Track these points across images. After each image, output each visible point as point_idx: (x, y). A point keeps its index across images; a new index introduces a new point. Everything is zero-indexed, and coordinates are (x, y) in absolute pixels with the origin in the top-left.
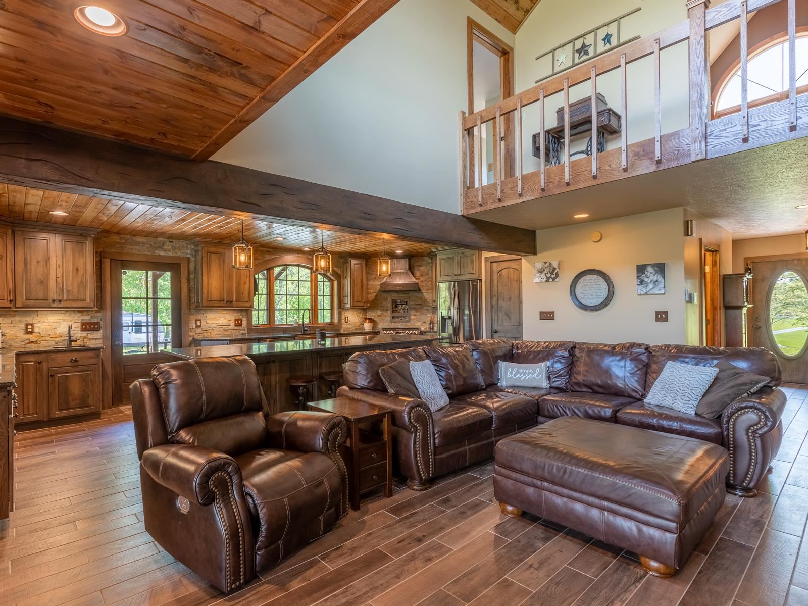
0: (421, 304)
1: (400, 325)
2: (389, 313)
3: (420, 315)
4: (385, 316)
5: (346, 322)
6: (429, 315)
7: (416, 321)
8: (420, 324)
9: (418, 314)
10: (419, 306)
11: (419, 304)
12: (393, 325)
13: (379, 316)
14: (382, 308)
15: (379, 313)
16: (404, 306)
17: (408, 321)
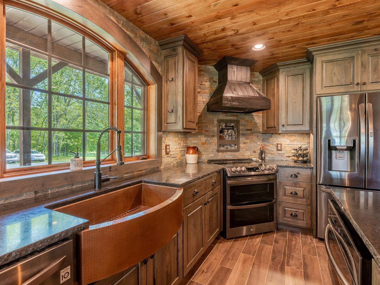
0: (251, 130)
1: (228, 156)
2: (215, 140)
3: (251, 142)
4: (211, 143)
5: (167, 153)
6: (259, 143)
7: (246, 150)
8: (249, 154)
9: (248, 141)
10: (250, 132)
11: (249, 130)
12: (221, 156)
13: (203, 144)
14: (207, 133)
15: (203, 139)
16: (230, 131)
17: (238, 150)
